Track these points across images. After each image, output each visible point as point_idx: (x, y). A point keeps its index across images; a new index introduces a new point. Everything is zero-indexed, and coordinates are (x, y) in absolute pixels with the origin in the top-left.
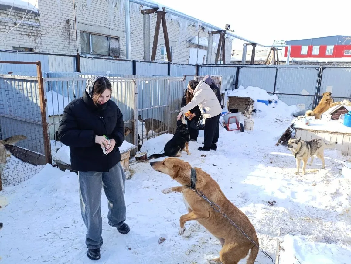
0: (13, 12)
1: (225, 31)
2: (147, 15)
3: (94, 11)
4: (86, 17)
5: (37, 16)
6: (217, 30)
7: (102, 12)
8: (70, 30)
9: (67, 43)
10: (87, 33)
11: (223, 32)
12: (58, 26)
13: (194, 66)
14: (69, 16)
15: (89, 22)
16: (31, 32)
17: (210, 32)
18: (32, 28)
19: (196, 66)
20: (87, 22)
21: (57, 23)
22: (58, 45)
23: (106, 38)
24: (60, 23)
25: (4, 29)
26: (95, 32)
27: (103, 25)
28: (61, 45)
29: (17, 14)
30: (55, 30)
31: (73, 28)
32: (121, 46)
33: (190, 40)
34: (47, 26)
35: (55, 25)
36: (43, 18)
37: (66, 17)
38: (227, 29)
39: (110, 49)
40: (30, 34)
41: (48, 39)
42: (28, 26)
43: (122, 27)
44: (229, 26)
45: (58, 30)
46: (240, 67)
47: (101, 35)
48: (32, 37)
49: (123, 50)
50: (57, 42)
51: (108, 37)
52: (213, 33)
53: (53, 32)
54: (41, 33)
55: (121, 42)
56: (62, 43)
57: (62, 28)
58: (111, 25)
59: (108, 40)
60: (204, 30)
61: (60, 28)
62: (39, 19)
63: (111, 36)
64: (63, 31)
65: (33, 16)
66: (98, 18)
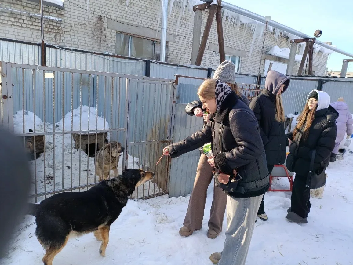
0: (29, 4)
1: (314, 39)
2: (198, 12)
3: (137, 8)
4: (125, 15)
5: (61, 10)
6: (303, 37)
7: (148, 11)
8: (103, 29)
9: (97, 44)
10: (126, 34)
11: (311, 40)
12: (87, 23)
13: (253, 77)
14: (103, 12)
15: (129, 22)
16: (51, 28)
17: (293, 41)
18: (51, 23)
19: (258, 77)
20: (126, 21)
21: (86, 20)
22: (86, 45)
23: (152, 42)
24: (90, 20)
25: (17, 22)
26: (136, 34)
27: (147, 26)
28: (89, 45)
29: (35, 6)
30: (83, 27)
31: (106, 27)
32: (169, 52)
33: (267, 50)
34: (73, 23)
35: (84, 22)
36: (69, 13)
37: (99, 14)
38: (318, 37)
39: (155, 55)
40: (50, 30)
41: (72, 37)
42: (47, 21)
43: (173, 30)
44: (321, 33)
45: (87, 28)
46: (324, 81)
47: (145, 38)
48: (51, 34)
49: (171, 57)
50: (84, 42)
51: (153, 41)
52: (297, 41)
53: (81, 30)
54: (64, 30)
55: (169, 47)
56: (91, 43)
57: (92, 26)
58: (158, 26)
59: (153, 44)
60: (288, 40)
61: (90, 26)
62: (63, 13)
63: (157, 40)
64: (93, 29)
65: (55, 10)
66: (141, 17)
